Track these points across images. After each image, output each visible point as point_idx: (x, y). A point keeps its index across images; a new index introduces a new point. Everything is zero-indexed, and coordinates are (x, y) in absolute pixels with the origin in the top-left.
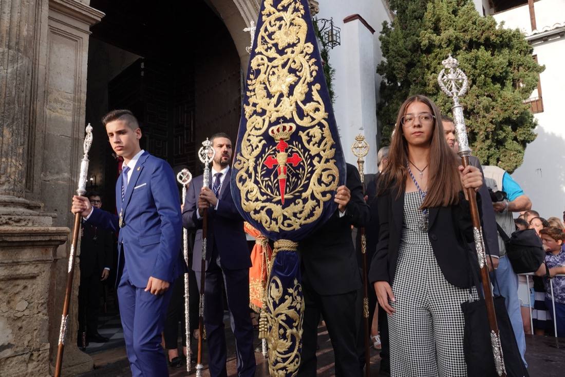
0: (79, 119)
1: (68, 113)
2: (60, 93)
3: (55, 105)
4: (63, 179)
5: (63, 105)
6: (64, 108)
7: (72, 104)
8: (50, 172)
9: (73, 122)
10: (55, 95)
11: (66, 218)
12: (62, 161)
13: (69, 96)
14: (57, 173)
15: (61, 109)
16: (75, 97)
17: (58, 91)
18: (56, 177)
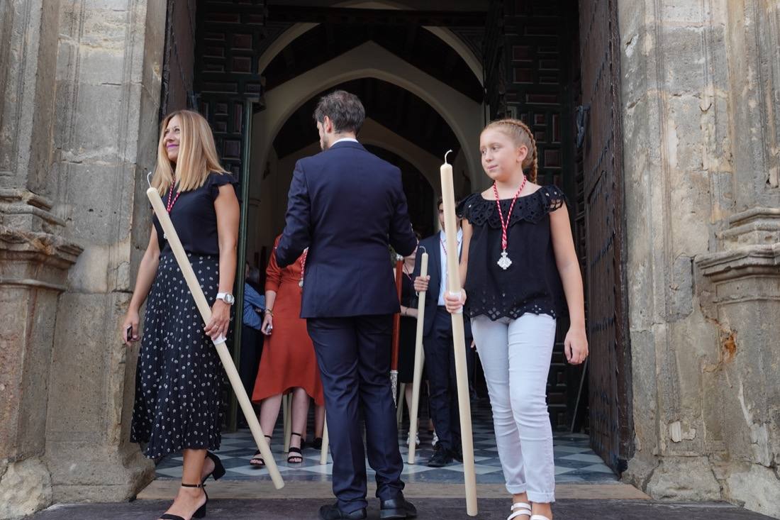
0: (133, 49)
1: (118, 44)
2: (103, 13)
3: (95, 35)
4: (106, 158)
5: (109, 32)
6: (110, 37)
7: (124, 28)
8: (83, 147)
9: (125, 59)
10: (96, 18)
11: (108, 224)
12: (104, 128)
13: (120, 16)
14: (96, 148)
15: (106, 40)
16: (128, 14)
17: (102, 10)
18: (95, 154)
